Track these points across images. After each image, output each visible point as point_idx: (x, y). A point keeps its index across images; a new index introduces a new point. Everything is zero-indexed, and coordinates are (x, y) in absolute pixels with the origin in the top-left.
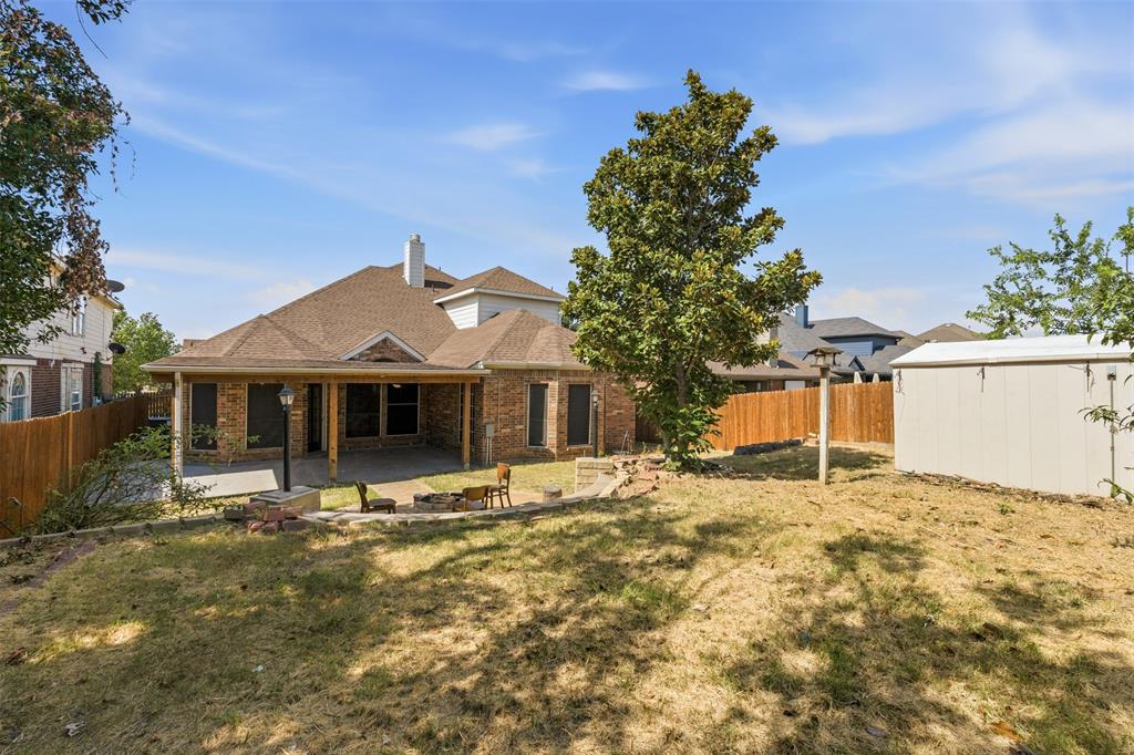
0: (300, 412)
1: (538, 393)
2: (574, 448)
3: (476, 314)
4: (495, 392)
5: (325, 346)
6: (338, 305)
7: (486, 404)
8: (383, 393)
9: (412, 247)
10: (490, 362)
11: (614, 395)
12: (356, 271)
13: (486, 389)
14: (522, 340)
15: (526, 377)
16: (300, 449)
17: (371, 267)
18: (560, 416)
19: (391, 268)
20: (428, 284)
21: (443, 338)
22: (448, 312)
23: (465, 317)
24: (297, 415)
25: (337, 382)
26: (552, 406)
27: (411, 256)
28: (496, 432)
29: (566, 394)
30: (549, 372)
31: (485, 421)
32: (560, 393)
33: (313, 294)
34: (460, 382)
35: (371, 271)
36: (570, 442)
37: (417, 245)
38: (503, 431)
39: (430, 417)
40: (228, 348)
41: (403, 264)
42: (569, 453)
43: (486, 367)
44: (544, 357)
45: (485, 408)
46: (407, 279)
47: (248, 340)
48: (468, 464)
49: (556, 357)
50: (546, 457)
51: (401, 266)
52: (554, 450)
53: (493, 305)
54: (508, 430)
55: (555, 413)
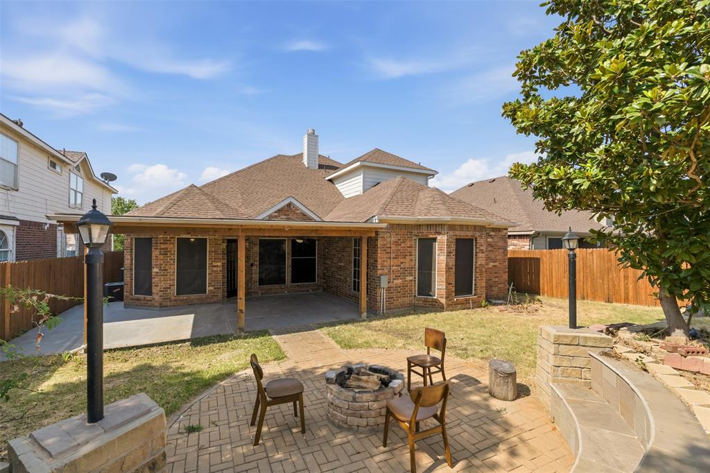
0: (220, 264)
1: (426, 247)
2: (461, 298)
3: (361, 184)
4: (388, 246)
5: (242, 210)
6: (254, 180)
7: (381, 256)
8: (287, 248)
9: (308, 138)
10: (383, 216)
11: (490, 249)
12: (268, 157)
13: (380, 243)
14: (407, 200)
15: (415, 232)
16: (220, 295)
17: (279, 155)
18: (448, 269)
19: (294, 156)
20: (321, 167)
21: (335, 205)
22: (337, 186)
23: (351, 188)
24: (217, 266)
25: (244, 234)
26: (441, 258)
27: (308, 148)
28: (389, 282)
29: (453, 247)
30: (438, 227)
31: (379, 272)
32: (448, 246)
33: (236, 173)
34: (358, 235)
35: (280, 158)
36: (458, 292)
37: (313, 137)
38: (395, 281)
39: (326, 269)
40: (162, 208)
41: (302, 154)
42: (457, 304)
43: (381, 221)
44: (433, 212)
45: (379, 261)
46: (306, 163)
47: (179, 203)
48: (365, 314)
49: (444, 212)
50: (436, 307)
51: (301, 155)
52: (443, 301)
53: (375, 176)
54: (400, 281)
55: (444, 265)
